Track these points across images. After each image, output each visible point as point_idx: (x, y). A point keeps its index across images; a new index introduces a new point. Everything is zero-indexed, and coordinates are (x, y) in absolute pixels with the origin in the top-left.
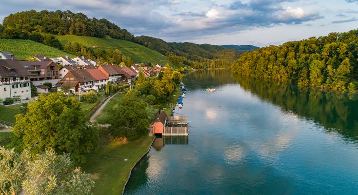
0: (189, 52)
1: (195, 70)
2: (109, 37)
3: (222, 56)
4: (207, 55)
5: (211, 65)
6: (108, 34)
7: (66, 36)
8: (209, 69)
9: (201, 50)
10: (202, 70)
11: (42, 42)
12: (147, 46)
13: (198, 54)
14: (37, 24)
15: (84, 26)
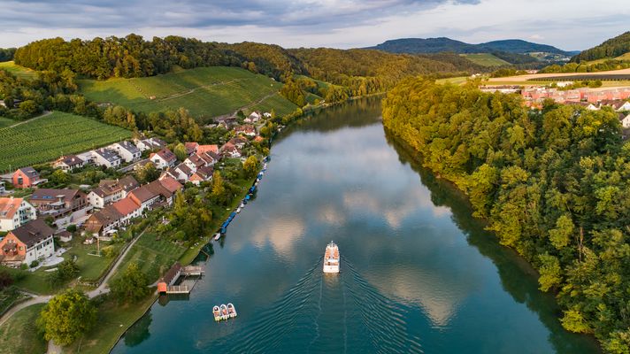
0: (325, 66)
1: (327, 105)
2: (179, 69)
3: (382, 70)
4: (356, 70)
5: (359, 91)
6: (177, 64)
7: (109, 80)
8: (355, 98)
9: (346, 61)
10: (341, 101)
11: (72, 111)
12: (247, 68)
13: (340, 68)
14: (66, 64)
15: (136, 62)
